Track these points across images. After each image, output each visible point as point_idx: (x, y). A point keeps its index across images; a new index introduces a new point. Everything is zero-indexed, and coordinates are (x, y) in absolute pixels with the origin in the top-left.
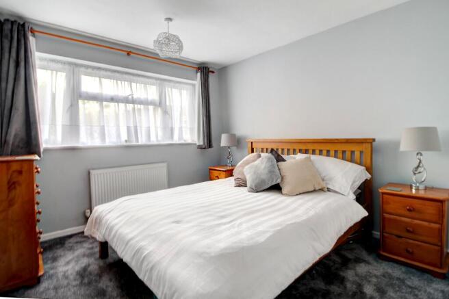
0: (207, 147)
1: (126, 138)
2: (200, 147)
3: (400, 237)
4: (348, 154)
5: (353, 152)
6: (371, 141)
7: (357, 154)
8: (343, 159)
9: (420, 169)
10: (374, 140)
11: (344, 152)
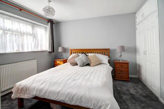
0: (53, 52)
1: (17, 49)
2: (50, 52)
3: (119, 73)
4: (103, 53)
5: (105, 52)
6: (109, 49)
7: (106, 53)
8: (102, 54)
9: (121, 56)
10: (110, 49)
11: (102, 52)
